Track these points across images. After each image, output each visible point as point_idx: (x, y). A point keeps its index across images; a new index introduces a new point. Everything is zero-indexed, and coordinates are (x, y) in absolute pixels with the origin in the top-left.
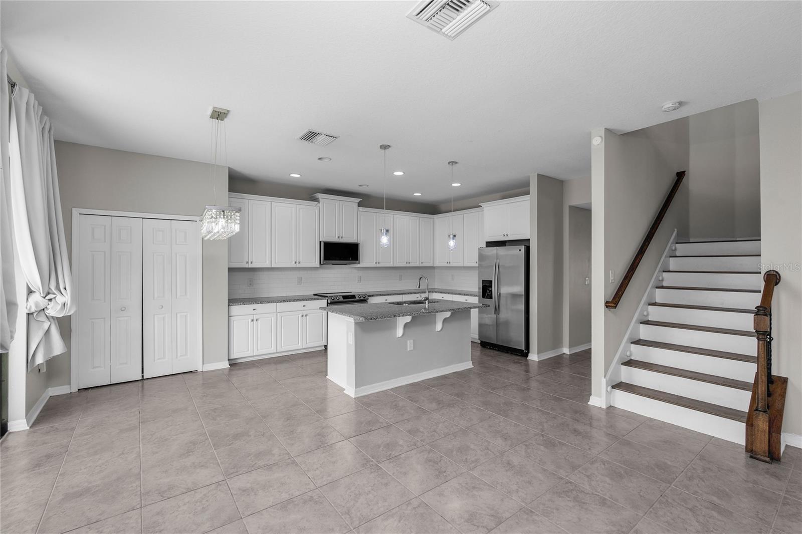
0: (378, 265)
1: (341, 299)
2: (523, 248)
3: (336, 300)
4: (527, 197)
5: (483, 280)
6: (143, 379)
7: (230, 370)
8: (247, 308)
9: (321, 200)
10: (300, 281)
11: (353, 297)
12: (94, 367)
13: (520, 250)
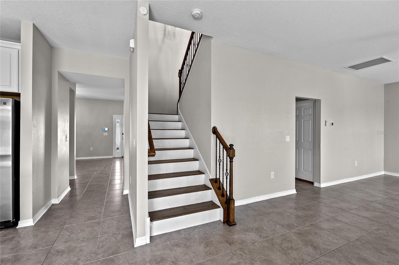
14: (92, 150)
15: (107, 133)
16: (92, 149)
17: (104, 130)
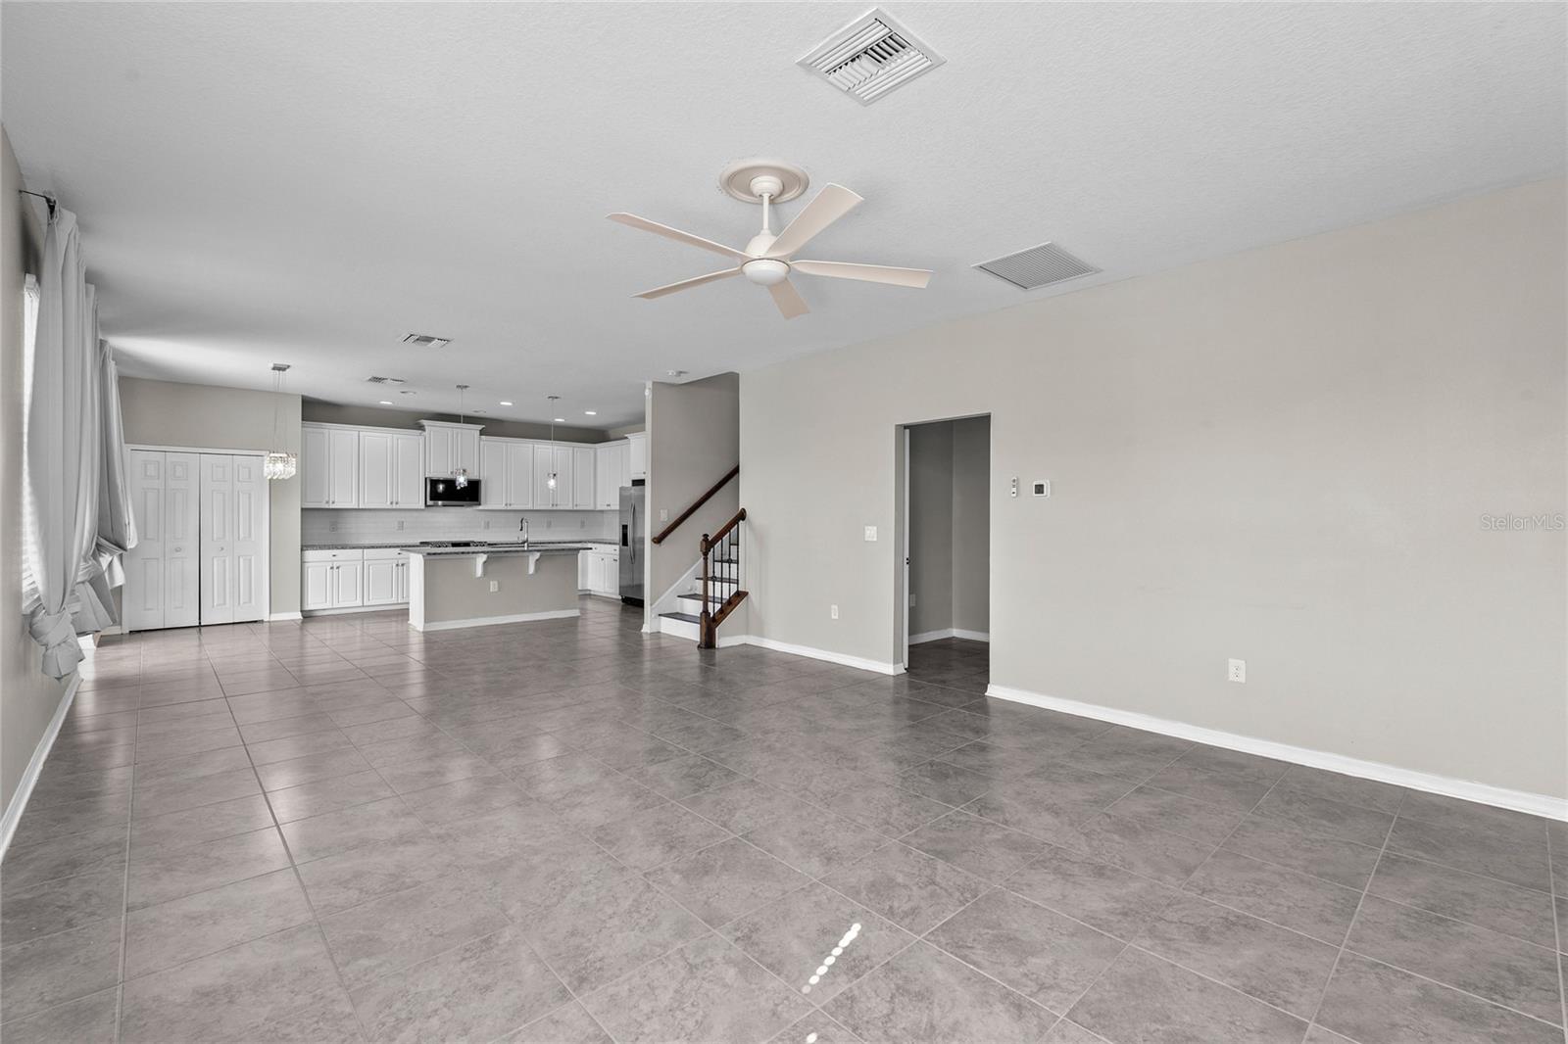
0: (509, 509)
5: (622, 526)
6: (200, 626)
7: (303, 622)
8: (325, 554)
9: (426, 427)
10: (401, 526)
11: (467, 544)
12: (145, 610)
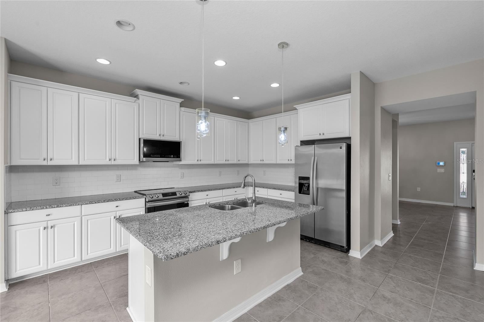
0: (199, 163)
1: (161, 197)
2: (344, 146)
3: (155, 198)
4: (348, 96)
5: (299, 177)
7: (9, 292)
9: (140, 97)
10: (119, 179)
11: (174, 194)
13: (341, 148)
14: (420, 191)
15: (444, 169)
16: (419, 189)
17: (438, 164)
